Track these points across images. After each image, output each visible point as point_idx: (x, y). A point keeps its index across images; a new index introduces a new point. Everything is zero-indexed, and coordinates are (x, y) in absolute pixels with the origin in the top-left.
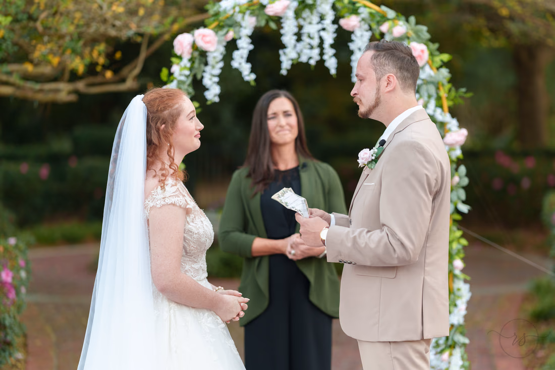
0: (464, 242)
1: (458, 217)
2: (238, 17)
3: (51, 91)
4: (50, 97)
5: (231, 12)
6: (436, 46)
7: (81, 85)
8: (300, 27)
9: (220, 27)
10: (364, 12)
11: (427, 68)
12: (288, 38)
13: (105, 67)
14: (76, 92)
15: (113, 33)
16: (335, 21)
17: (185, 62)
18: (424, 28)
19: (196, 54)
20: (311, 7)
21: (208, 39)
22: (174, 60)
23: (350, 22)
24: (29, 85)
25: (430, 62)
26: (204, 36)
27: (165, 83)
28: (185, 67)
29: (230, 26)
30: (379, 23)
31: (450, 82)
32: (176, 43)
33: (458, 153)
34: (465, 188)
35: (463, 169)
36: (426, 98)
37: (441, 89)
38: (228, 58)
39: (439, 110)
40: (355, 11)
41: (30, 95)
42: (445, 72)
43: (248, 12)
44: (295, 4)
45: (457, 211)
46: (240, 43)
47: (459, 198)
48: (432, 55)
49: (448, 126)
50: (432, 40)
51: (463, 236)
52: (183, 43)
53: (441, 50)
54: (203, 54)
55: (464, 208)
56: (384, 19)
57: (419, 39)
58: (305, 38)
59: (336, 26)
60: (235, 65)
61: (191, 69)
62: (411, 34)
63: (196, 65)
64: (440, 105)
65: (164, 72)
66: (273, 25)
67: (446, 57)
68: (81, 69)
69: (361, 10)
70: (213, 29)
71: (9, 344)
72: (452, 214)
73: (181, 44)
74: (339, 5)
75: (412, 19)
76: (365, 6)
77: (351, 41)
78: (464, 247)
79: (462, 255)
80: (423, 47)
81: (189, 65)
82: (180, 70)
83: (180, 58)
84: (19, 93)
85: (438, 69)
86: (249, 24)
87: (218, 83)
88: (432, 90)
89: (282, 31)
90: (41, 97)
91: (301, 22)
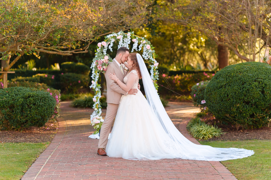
0: (158, 86)
1: (157, 81)
2: (111, 39)
3: (66, 53)
4: (66, 54)
5: (109, 38)
6: (152, 45)
7: (73, 51)
8: (123, 41)
9: (107, 41)
10: (137, 38)
11: (150, 50)
12: (121, 43)
13: (81, 47)
14: (72, 53)
15: (83, 40)
16: (131, 40)
17: (100, 48)
18: (150, 42)
19: (102, 47)
20: (126, 37)
21: (104, 44)
22: (97, 48)
23: (134, 40)
24: (61, 51)
25: (151, 48)
26: (104, 43)
27: (96, 53)
28: (100, 50)
29: (110, 41)
30: (140, 40)
31: (155, 53)
32: (98, 44)
33: (157, 68)
34: (158, 75)
35: (158, 71)
36: (150, 56)
37: (153, 54)
38: (108, 47)
39: (153, 59)
40: (135, 38)
41: (61, 54)
42: (154, 51)
43: (113, 38)
44: (123, 36)
45: (156, 79)
46: (111, 44)
47: (157, 77)
48: (151, 47)
49: (155, 62)
50: (151, 44)
51: (158, 85)
52: (99, 44)
53: (153, 46)
54: (104, 47)
55: (158, 79)
56: (141, 40)
57: (148, 44)
58: (124, 43)
59: (130, 41)
60: (109, 48)
61: (101, 50)
62: (147, 43)
63: (102, 49)
64: (153, 58)
65: (95, 51)
66: (118, 40)
67: (154, 48)
68: (75, 48)
69: (136, 38)
70: (106, 42)
71: (57, 113)
72: (155, 80)
73: (99, 45)
74: (132, 36)
75: (147, 40)
76: (137, 37)
77: (134, 43)
78: (158, 87)
79: (157, 89)
80: (150, 45)
81: (100, 49)
82: (98, 50)
83: (99, 47)
84: (58, 53)
85: (153, 50)
86: (113, 40)
87: (106, 52)
88: (151, 55)
89: (119, 42)
90: (63, 54)
91: (124, 40)
